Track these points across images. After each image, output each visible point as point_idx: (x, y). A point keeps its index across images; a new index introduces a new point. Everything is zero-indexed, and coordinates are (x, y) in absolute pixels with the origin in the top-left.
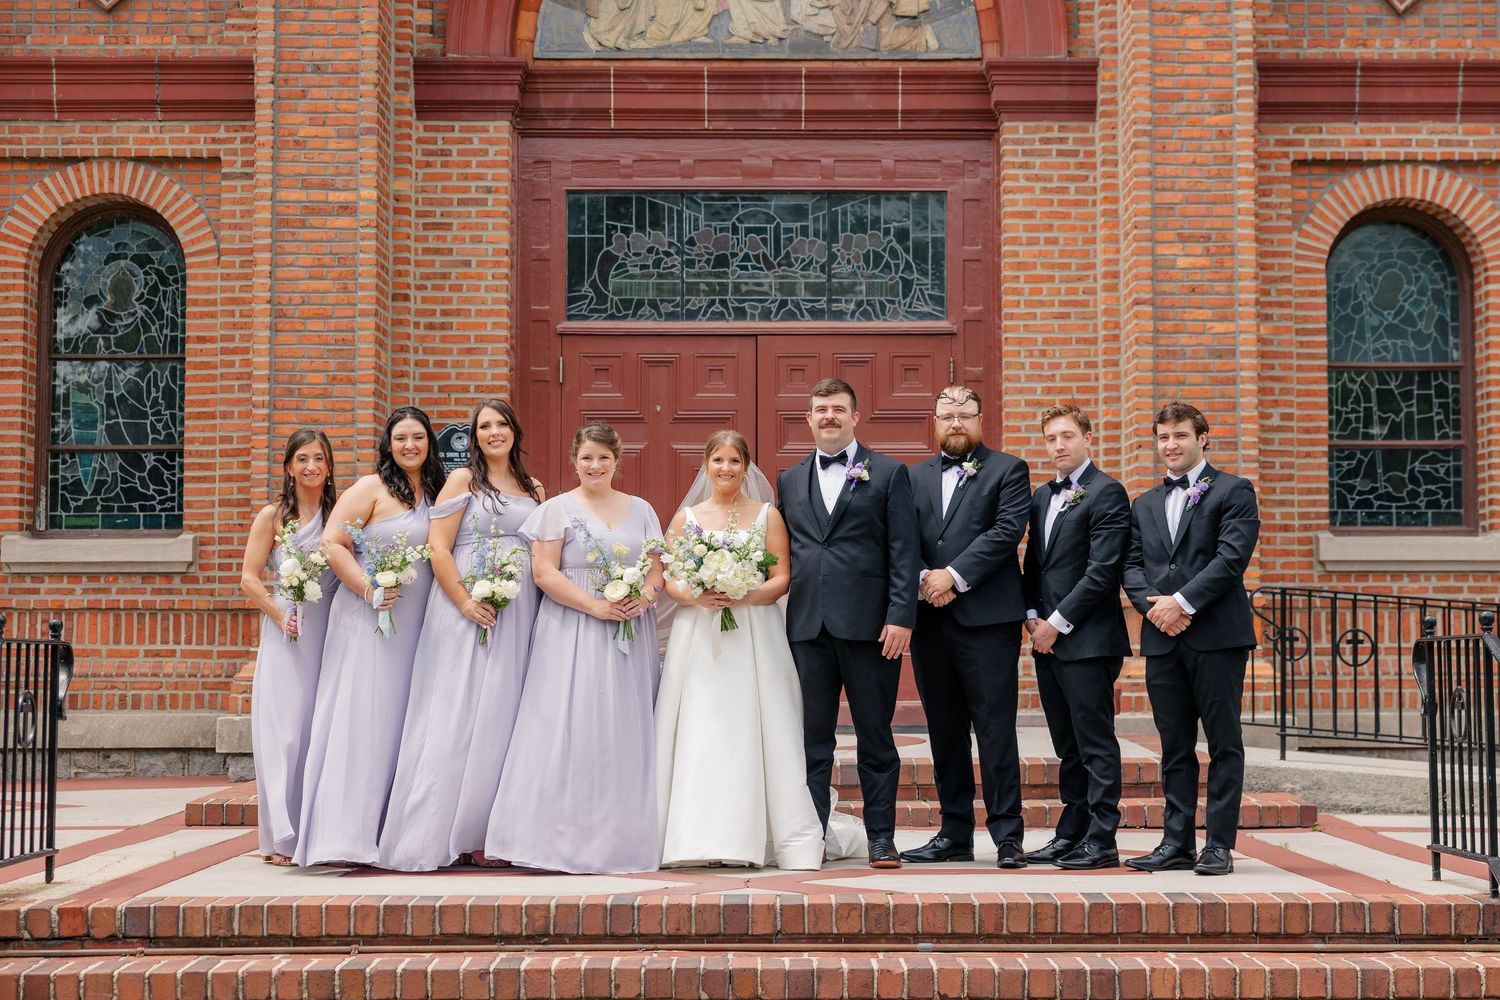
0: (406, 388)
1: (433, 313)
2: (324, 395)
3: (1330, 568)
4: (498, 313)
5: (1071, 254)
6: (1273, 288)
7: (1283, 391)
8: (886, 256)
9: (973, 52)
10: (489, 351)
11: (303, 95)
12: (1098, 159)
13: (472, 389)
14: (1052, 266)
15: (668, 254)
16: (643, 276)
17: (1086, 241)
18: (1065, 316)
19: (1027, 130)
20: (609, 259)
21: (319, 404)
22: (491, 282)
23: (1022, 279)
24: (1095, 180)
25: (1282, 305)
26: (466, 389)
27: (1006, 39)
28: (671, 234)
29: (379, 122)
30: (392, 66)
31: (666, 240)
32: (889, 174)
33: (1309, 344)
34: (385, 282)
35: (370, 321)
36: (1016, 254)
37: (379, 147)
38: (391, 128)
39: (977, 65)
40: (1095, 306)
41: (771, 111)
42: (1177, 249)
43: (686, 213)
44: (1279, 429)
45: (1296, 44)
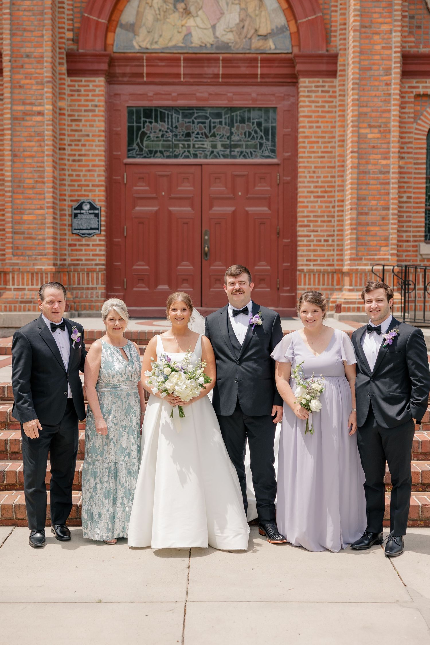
0: (65, 185)
1: (75, 155)
2: (33, 188)
3: (424, 257)
4: (100, 155)
5: (326, 132)
6: (405, 146)
7: (408, 187)
8: (253, 133)
9: (288, 50)
10: (97, 170)
11: (22, 67)
12: (337, 94)
13: (91, 186)
14: (318, 137)
15: (167, 132)
16: (157, 141)
17: (332, 127)
18: (323, 157)
19: (309, 82)
20: (144, 134)
21: (31, 191)
22: (97, 143)
23: (306, 142)
24: (336, 102)
25: (408, 153)
26: (88, 186)
27: (302, 44)
28: (168, 124)
29: (52, 78)
30: (57, 55)
31: (166, 126)
32: (254, 100)
33: (419, 169)
34: (56, 143)
35: (51, 158)
36: (304, 132)
37: (53, 88)
38: (57, 80)
39: (290, 56)
40: (335, 153)
41: (208, 74)
42: (367, 131)
43: (174, 115)
44: (406, 202)
45: (418, 47)
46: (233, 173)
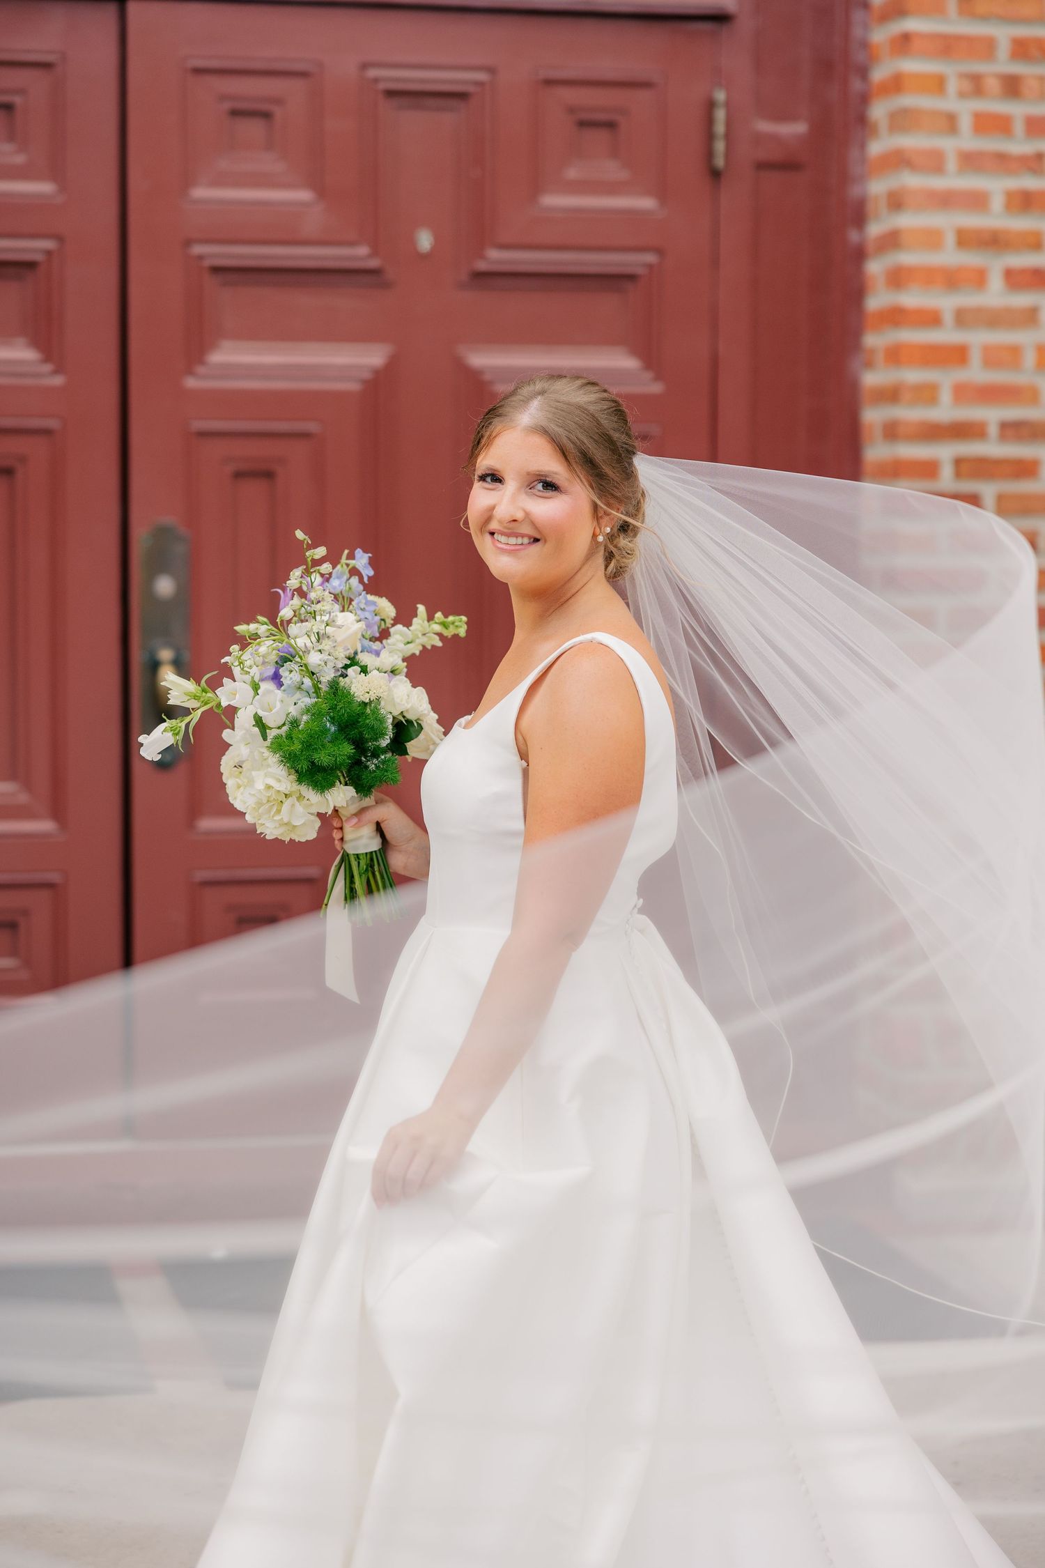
46: (372, 73)
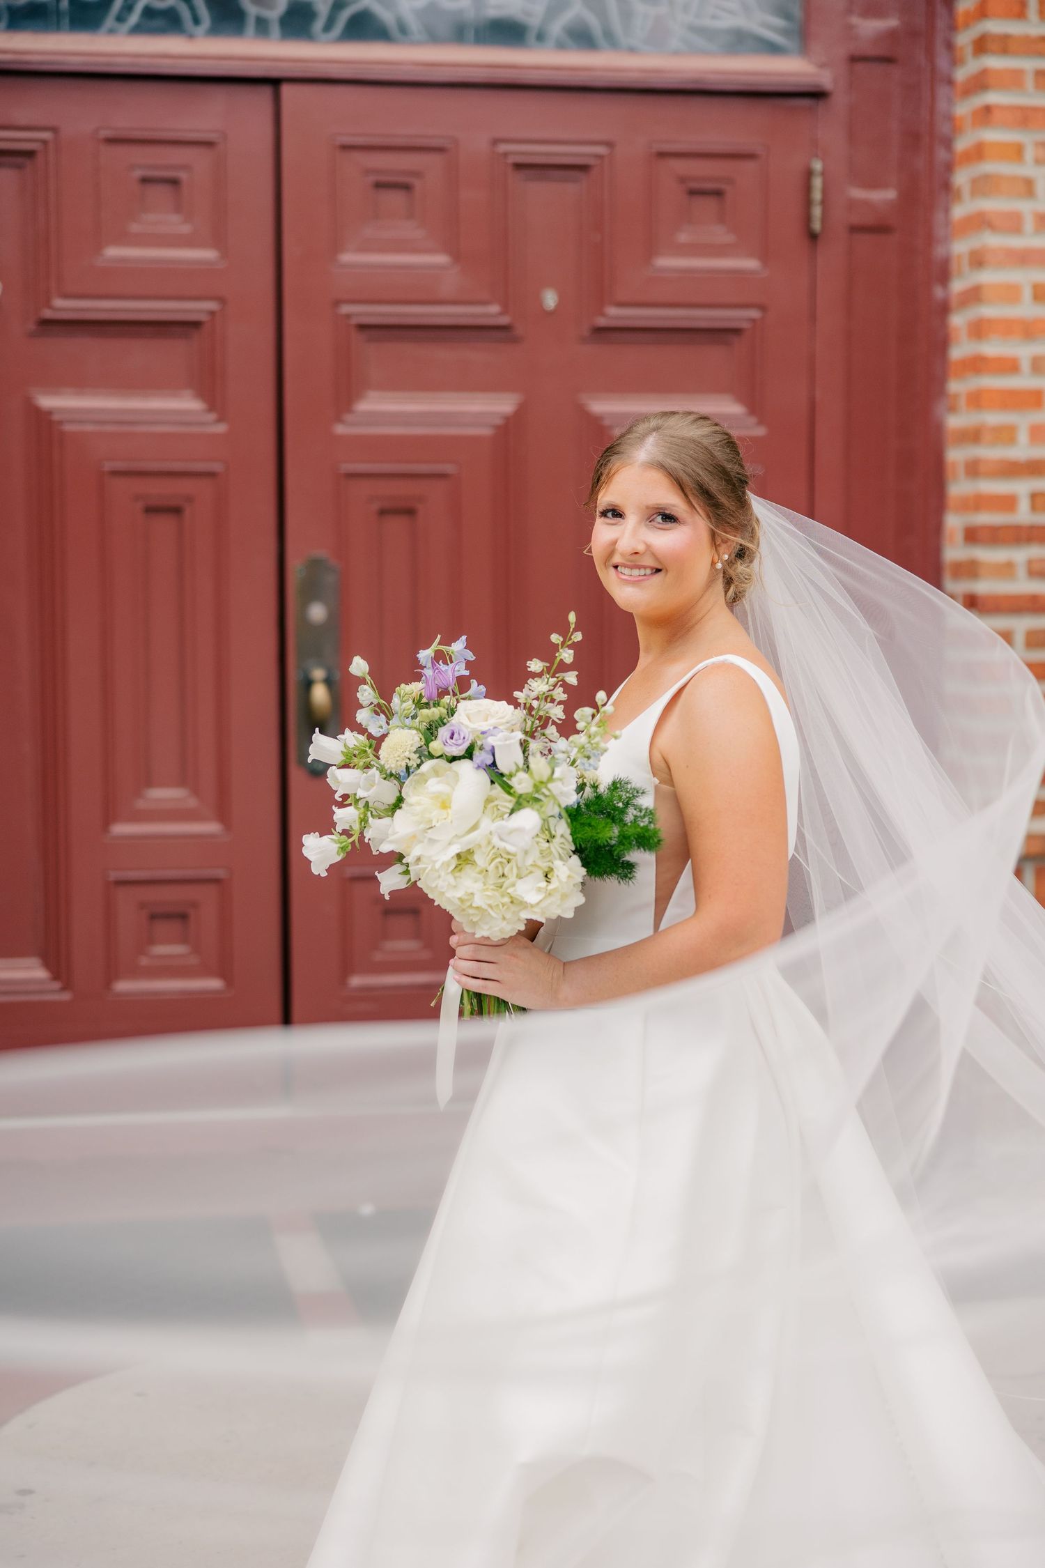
46: (503, 148)
